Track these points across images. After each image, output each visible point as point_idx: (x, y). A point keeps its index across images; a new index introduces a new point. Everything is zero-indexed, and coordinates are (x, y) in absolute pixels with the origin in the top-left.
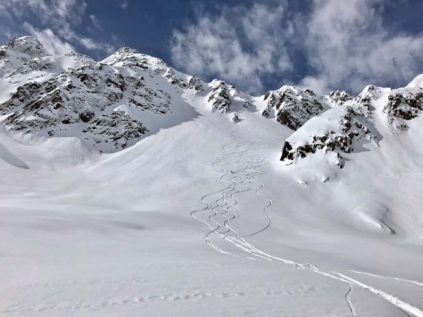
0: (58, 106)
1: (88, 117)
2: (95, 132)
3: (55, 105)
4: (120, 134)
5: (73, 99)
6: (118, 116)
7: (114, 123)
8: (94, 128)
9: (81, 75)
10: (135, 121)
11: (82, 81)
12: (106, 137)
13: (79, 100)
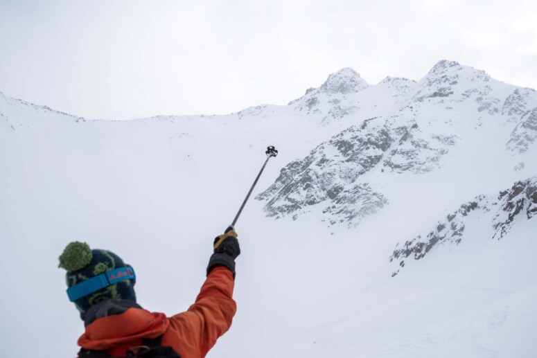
0: (308, 186)
1: (335, 193)
2: (333, 212)
3: (304, 186)
4: (356, 211)
5: (323, 175)
6: (360, 190)
7: (353, 199)
8: (334, 207)
9: (338, 142)
10: (374, 194)
11: (338, 149)
12: (343, 216)
13: (329, 176)
